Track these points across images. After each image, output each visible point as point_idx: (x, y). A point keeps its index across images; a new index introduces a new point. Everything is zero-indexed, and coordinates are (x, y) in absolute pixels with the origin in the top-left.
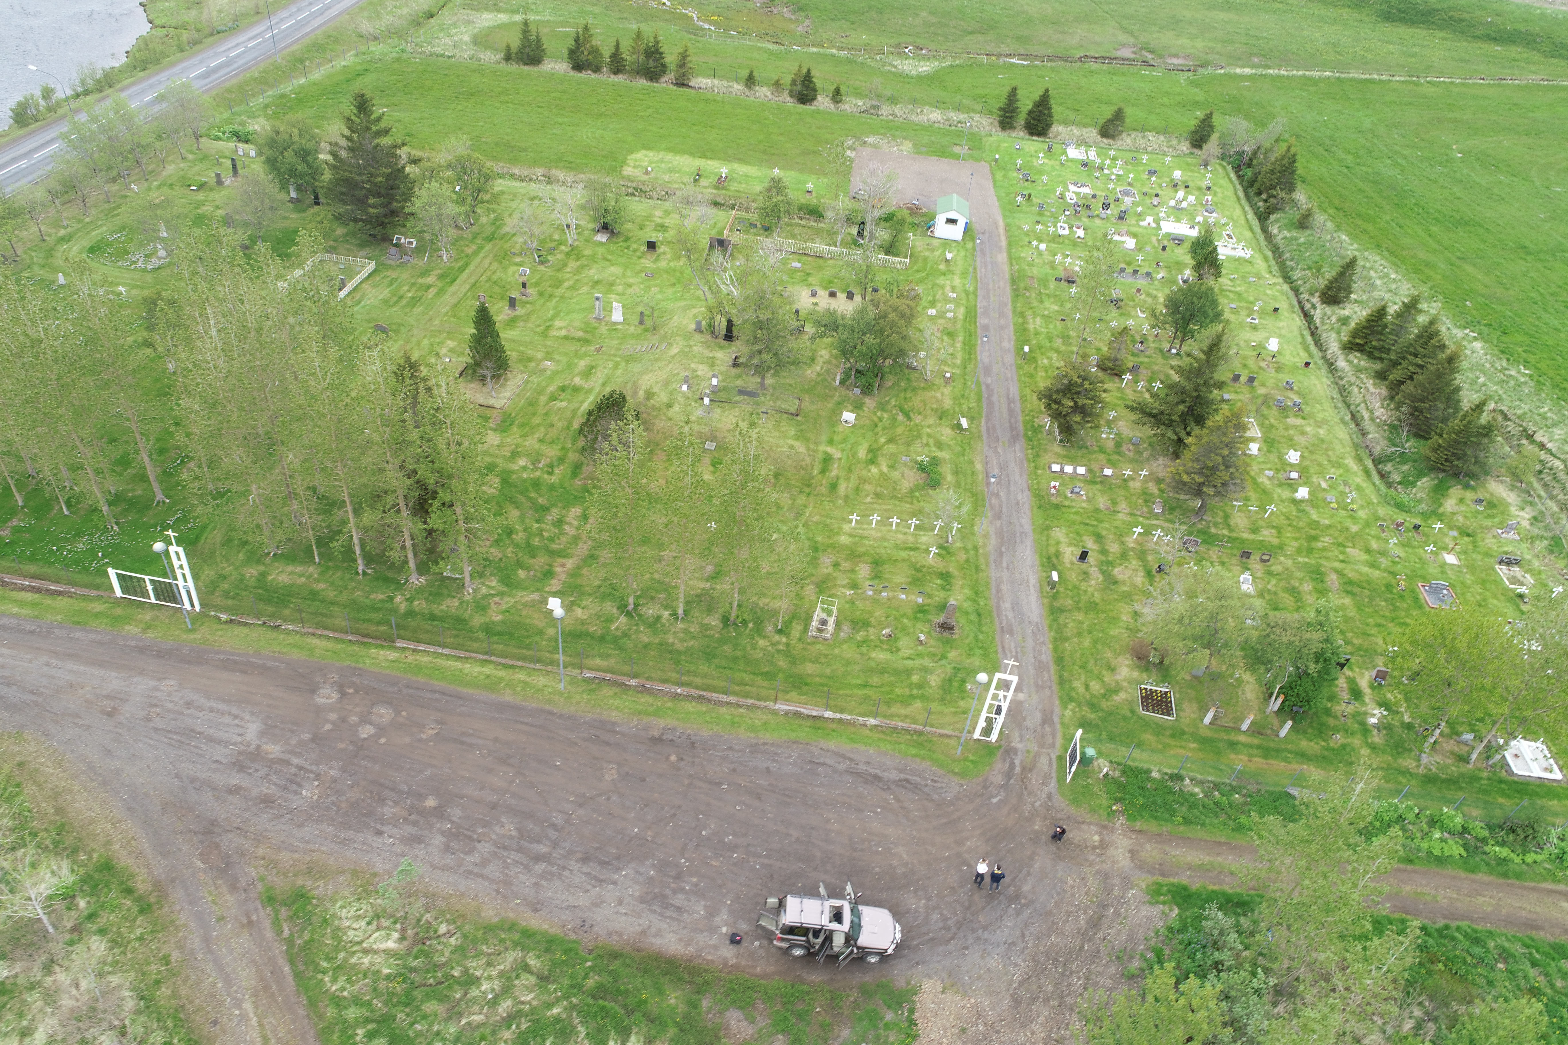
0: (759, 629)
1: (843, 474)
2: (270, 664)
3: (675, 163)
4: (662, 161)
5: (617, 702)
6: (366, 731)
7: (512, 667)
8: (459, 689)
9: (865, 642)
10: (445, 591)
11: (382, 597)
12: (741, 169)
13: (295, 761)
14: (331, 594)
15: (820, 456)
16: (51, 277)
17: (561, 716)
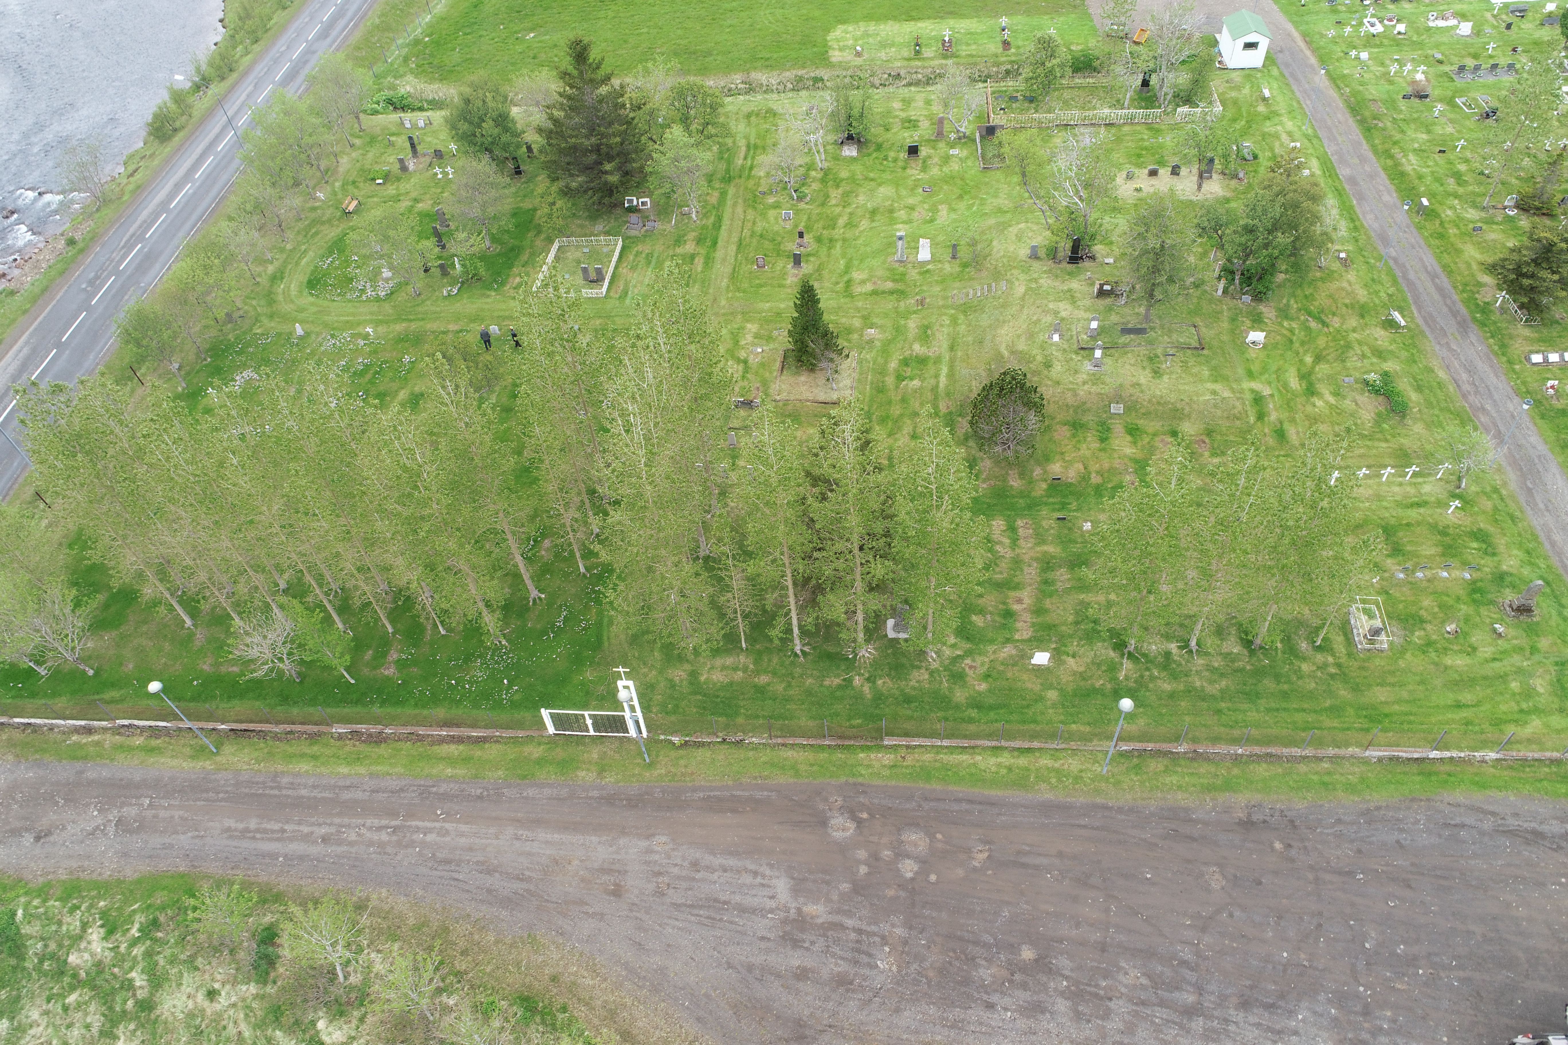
0: (1292, 650)
1: (1284, 415)
2: (758, 795)
3: (883, 34)
4: (866, 34)
5: (1174, 779)
6: (908, 868)
7: (1029, 750)
8: (986, 792)
9: (1429, 643)
10: (904, 660)
11: (837, 681)
12: (964, 25)
13: (849, 922)
14: (780, 687)
15: (1248, 396)
16: (285, 328)
17: (1120, 810)
